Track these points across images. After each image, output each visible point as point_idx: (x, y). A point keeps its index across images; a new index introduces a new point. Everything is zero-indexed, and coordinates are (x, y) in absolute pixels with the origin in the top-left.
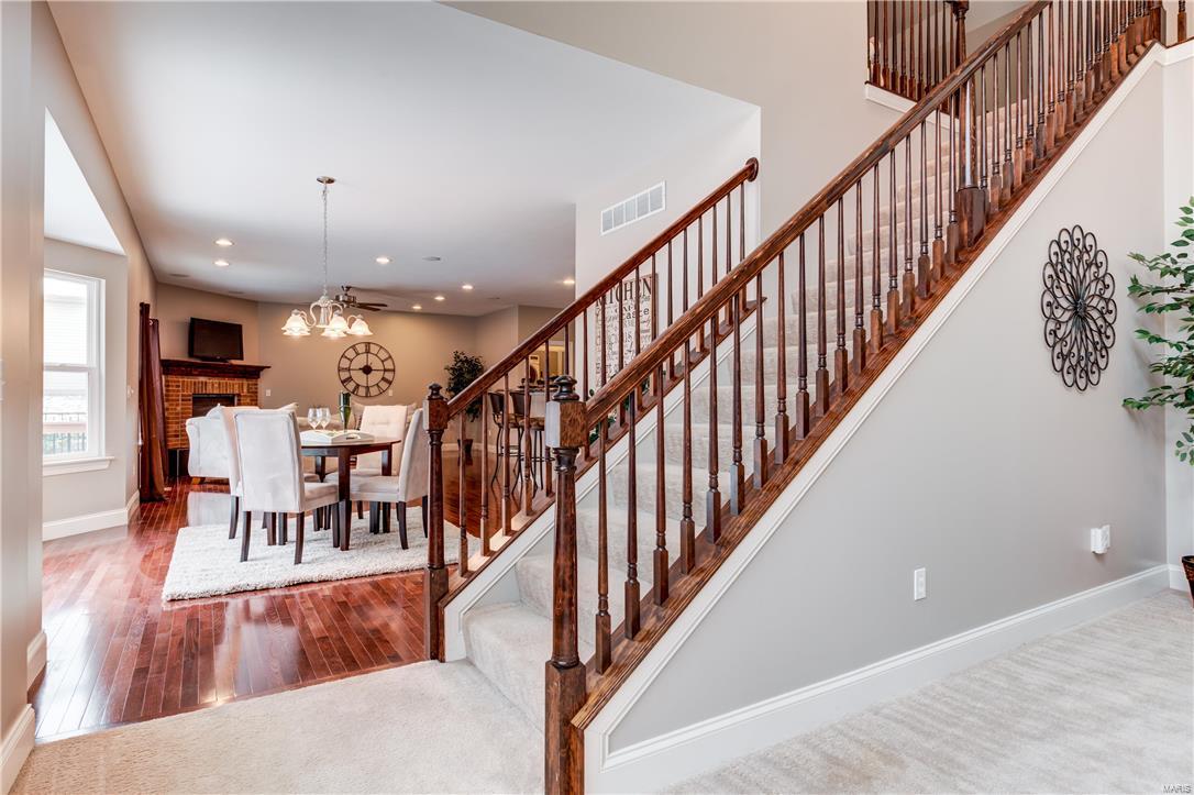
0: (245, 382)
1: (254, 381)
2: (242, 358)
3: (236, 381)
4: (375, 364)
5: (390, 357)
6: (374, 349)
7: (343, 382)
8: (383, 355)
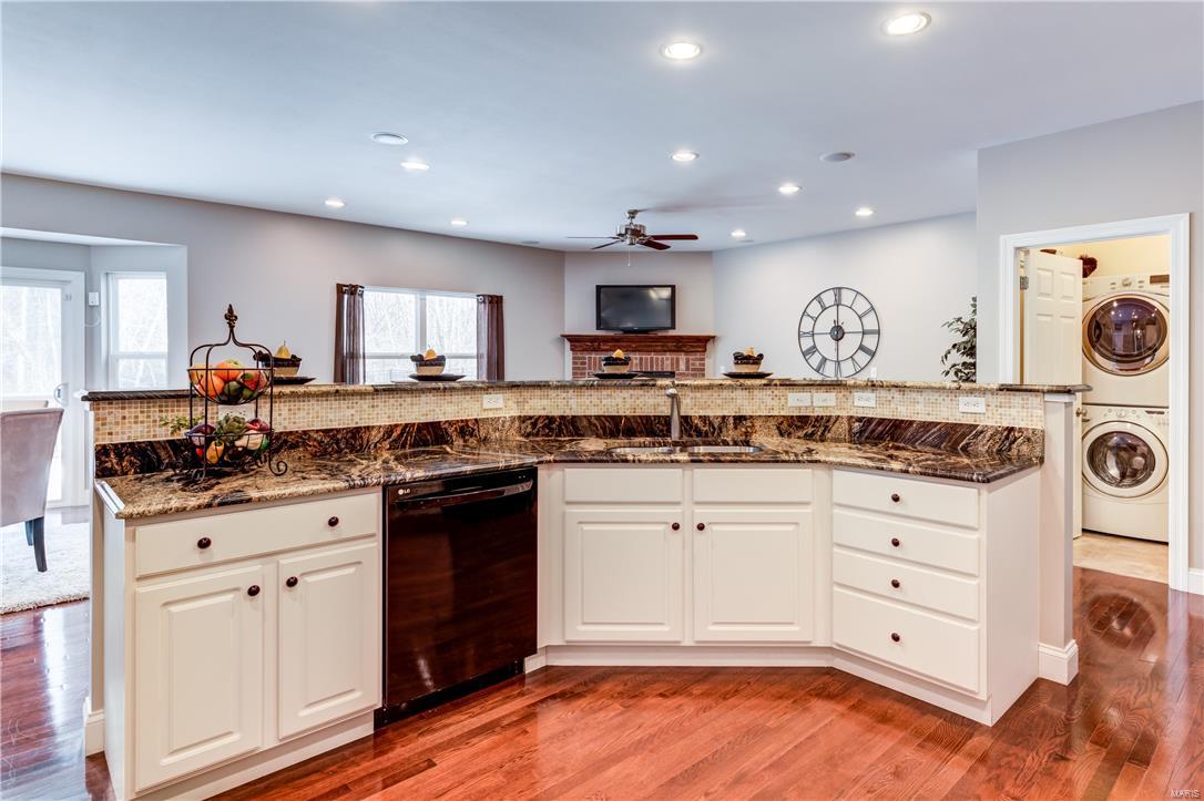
0: (682, 357)
1: (698, 356)
2: (673, 327)
3: (668, 355)
4: (850, 322)
5: (872, 308)
6: (847, 297)
7: (804, 354)
8: (861, 306)
